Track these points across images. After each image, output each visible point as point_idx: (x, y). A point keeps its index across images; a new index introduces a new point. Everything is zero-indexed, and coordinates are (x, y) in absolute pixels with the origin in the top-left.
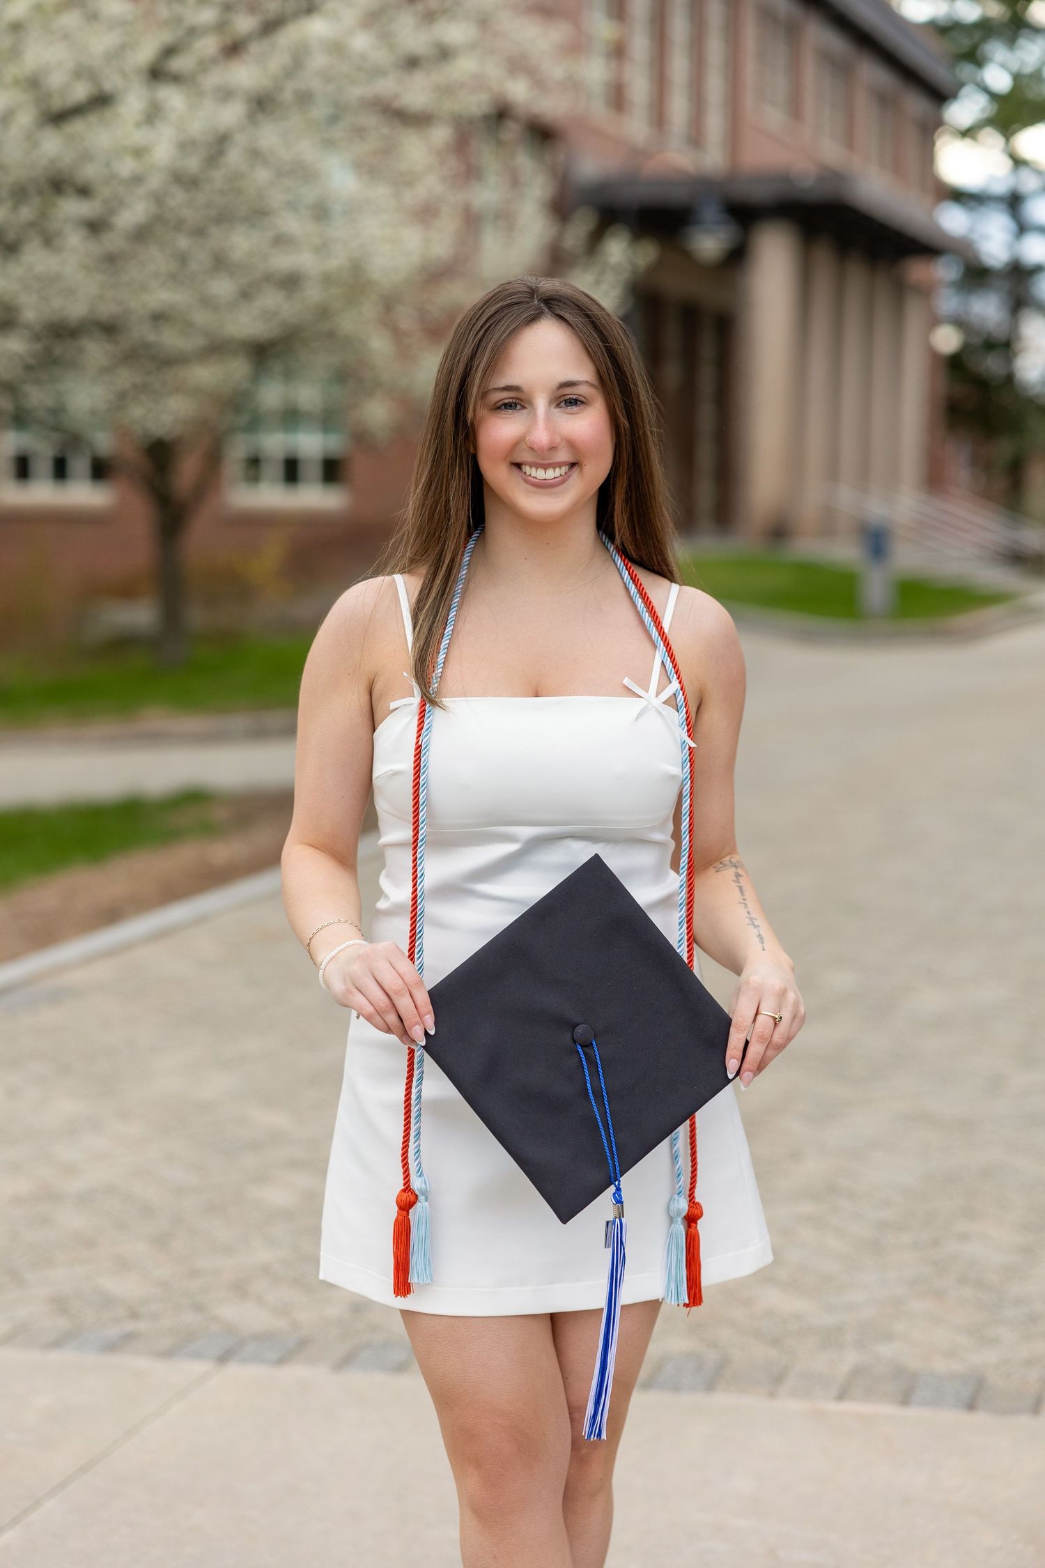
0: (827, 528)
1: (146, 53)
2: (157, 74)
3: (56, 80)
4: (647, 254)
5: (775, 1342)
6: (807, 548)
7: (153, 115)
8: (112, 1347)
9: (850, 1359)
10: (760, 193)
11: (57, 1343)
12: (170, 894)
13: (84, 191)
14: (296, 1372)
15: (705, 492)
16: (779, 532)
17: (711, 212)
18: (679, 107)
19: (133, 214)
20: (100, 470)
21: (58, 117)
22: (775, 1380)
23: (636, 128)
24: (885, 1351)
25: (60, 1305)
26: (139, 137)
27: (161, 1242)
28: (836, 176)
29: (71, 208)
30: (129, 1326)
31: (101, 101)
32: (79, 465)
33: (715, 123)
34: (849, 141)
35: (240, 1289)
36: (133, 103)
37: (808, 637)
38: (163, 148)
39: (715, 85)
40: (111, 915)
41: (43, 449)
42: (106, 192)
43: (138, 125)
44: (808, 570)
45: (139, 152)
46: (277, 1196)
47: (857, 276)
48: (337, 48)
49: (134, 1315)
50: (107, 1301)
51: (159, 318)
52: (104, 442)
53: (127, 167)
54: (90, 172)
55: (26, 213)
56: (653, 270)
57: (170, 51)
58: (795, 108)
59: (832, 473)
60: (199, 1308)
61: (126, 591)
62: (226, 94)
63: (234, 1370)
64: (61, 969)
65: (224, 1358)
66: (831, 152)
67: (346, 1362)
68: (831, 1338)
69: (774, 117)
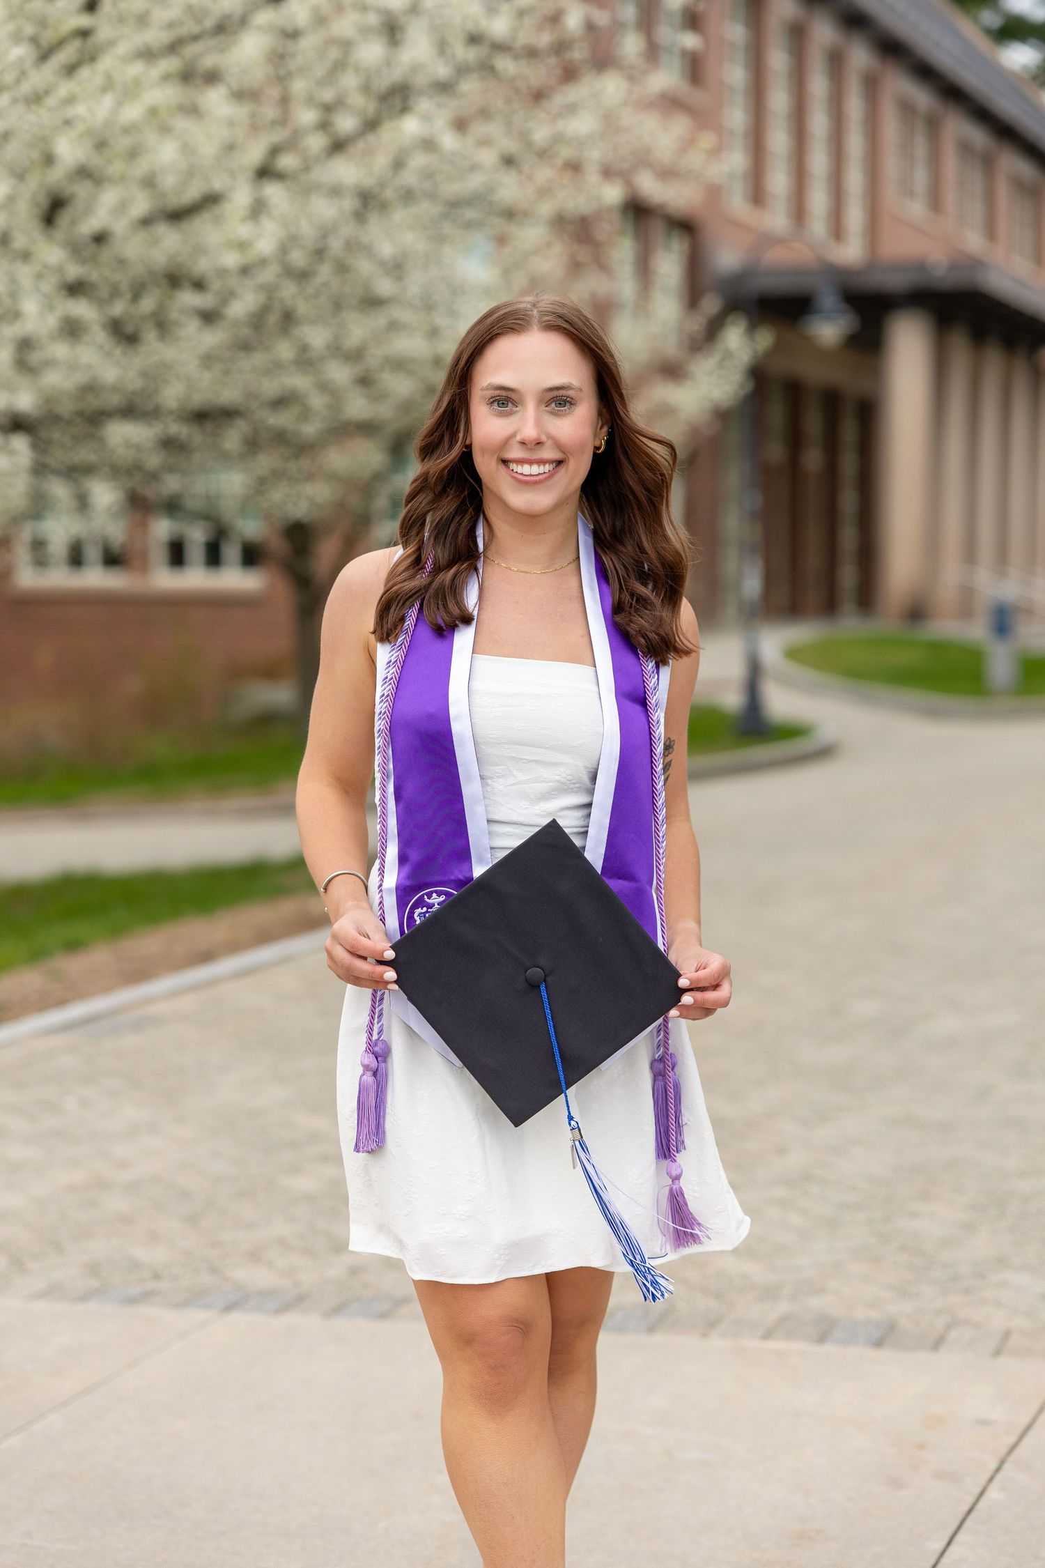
0: (966, 611)
1: (255, 153)
2: (265, 173)
3: (168, 182)
4: (765, 339)
5: (719, 1296)
6: (946, 628)
7: (258, 209)
8: (131, 1301)
9: (783, 1307)
10: (896, 282)
11: (86, 1296)
12: (264, 937)
13: (199, 285)
14: (292, 1319)
15: (848, 576)
16: (916, 613)
17: (828, 300)
18: (818, 200)
19: (243, 306)
20: (252, 556)
21: (178, 216)
22: (711, 1324)
23: (777, 219)
24: (815, 1303)
25: (93, 1269)
26: (244, 231)
27: (193, 1220)
28: (976, 264)
29: (188, 298)
30: (151, 1285)
31: (211, 200)
32: (232, 552)
33: (855, 216)
34: (990, 231)
35: (255, 1256)
36: (241, 197)
37: (933, 713)
38: (266, 241)
39: (855, 179)
40: (207, 957)
41: (197, 536)
42: (216, 285)
43: (244, 220)
44: (939, 648)
45: (242, 246)
46: (304, 1184)
47: (994, 362)
48: (429, 145)
49: (157, 1276)
50: (135, 1265)
51: (281, 402)
52: (251, 528)
53: (231, 260)
54: (202, 266)
55: (148, 304)
56: (769, 354)
57: (275, 151)
58: (935, 200)
59: (970, 555)
60: (214, 1270)
61: (270, 673)
62: (335, 191)
63: (235, 1317)
64: (149, 1001)
65: (230, 1308)
66: (973, 241)
67: (337, 1310)
68: (770, 1293)
69: (917, 209)
